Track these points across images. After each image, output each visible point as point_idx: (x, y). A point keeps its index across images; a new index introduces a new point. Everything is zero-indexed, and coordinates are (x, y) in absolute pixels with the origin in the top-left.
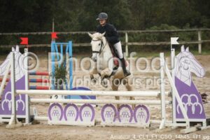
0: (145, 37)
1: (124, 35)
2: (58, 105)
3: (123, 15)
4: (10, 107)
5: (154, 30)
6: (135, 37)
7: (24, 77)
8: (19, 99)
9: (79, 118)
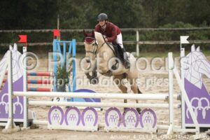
2: (59, 108)
9: (81, 122)
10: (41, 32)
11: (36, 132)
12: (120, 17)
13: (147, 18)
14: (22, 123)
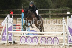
0: (57, 12)
1: (49, 11)
2: (24, 37)
3: (49, 3)
4: (6, 38)
5: (60, 9)
6: (53, 12)
7: (11, 26)
8: (9, 35)
9: (32, 42)
10: (16, 10)
11: (16, 46)
12: (44, 5)
13: (53, 5)
14: (11, 42)
